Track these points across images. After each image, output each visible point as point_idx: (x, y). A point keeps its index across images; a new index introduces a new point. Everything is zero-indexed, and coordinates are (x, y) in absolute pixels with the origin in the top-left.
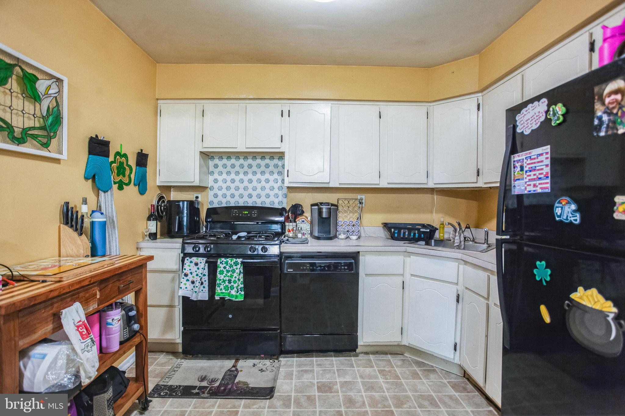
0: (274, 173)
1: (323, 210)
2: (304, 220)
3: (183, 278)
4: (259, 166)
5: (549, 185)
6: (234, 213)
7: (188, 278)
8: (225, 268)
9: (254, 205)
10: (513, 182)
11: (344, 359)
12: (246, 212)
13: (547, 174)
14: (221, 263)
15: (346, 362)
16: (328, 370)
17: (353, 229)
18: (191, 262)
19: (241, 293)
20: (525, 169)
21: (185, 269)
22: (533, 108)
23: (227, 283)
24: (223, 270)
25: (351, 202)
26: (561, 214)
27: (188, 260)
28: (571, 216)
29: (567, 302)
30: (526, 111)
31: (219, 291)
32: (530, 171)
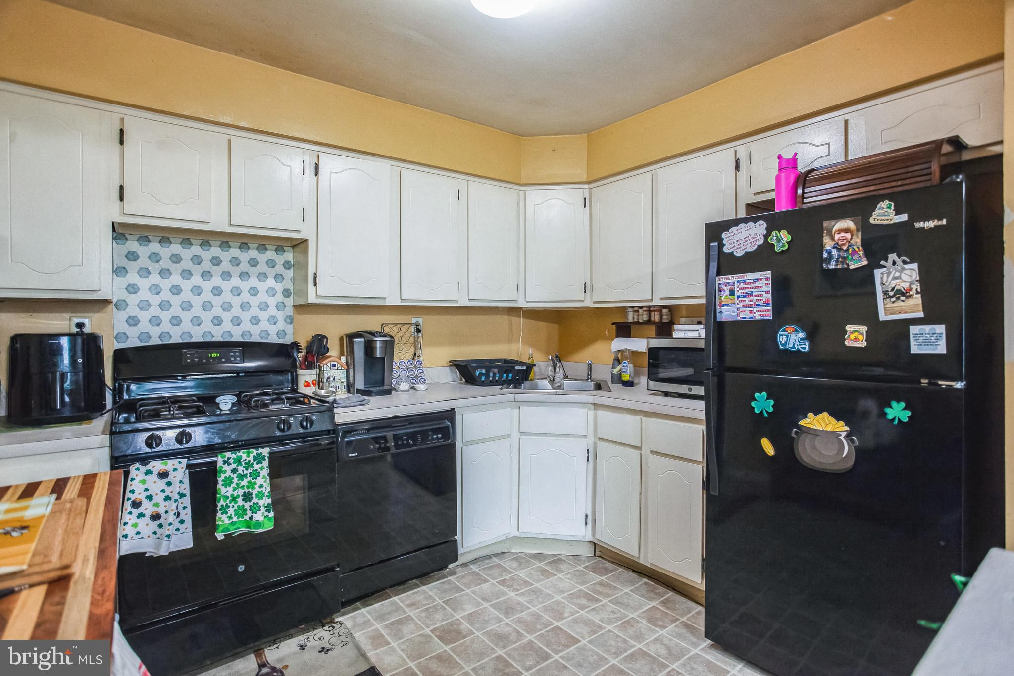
0: (267, 277)
1: (376, 344)
2: (335, 363)
3: (130, 513)
4: (235, 262)
5: (770, 313)
6: (188, 358)
7: (141, 509)
8: (234, 471)
9: (226, 340)
10: (718, 307)
11: (440, 583)
12: (214, 355)
13: (768, 301)
14: (225, 462)
15: (446, 587)
16: (430, 607)
17: (416, 373)
18: (149, 472)
19: (267, 516)
20: (737, 294)
21: (133, 492)
22: (747, 229)
23: (240, 502)
24: (230, 476)
25: (403, 329)
26: (786, 342)
27: (138, 469)
28: (798, 344)
29: (795, 430)
30: (737, 230)
31: (227, 521)
32: (745, 296)
